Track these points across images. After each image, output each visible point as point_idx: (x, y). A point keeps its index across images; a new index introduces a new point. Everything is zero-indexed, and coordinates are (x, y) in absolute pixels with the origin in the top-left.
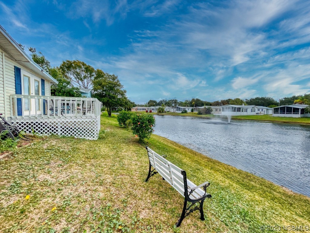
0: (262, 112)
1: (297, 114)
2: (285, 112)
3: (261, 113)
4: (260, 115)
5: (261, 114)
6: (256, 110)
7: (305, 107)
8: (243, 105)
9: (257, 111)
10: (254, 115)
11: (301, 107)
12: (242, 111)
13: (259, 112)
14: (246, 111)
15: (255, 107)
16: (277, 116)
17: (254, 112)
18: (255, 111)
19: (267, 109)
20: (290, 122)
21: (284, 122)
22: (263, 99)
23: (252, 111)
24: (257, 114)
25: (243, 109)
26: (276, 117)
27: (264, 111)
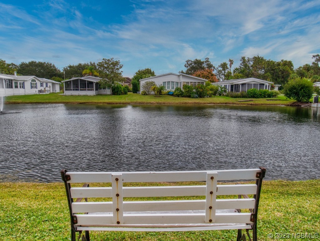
0: (47, 89)
1: (91, 90)
2: (78, 87)
3: (45, 91)
4: (44, 93)
5: (46, 93)
6: (39, 84)
7: (99, 81)
8: (15, 74)
9: (39, 88)
10: (36, 95)
11: (95, 80)
12: (16, 87)
13: (42, 88)
14: (23, 87)
15: (36, 80)
16: (70, 94)
17: (35, 89)
18: (36, 87)
19: (53, 84)
20: (87, 103)
21: (81, 103)
22: (41, 65)
23: (32, 87)
24: (40, 91)
25: (17, 83)
26: (69, 96)
27: (50, 87)
